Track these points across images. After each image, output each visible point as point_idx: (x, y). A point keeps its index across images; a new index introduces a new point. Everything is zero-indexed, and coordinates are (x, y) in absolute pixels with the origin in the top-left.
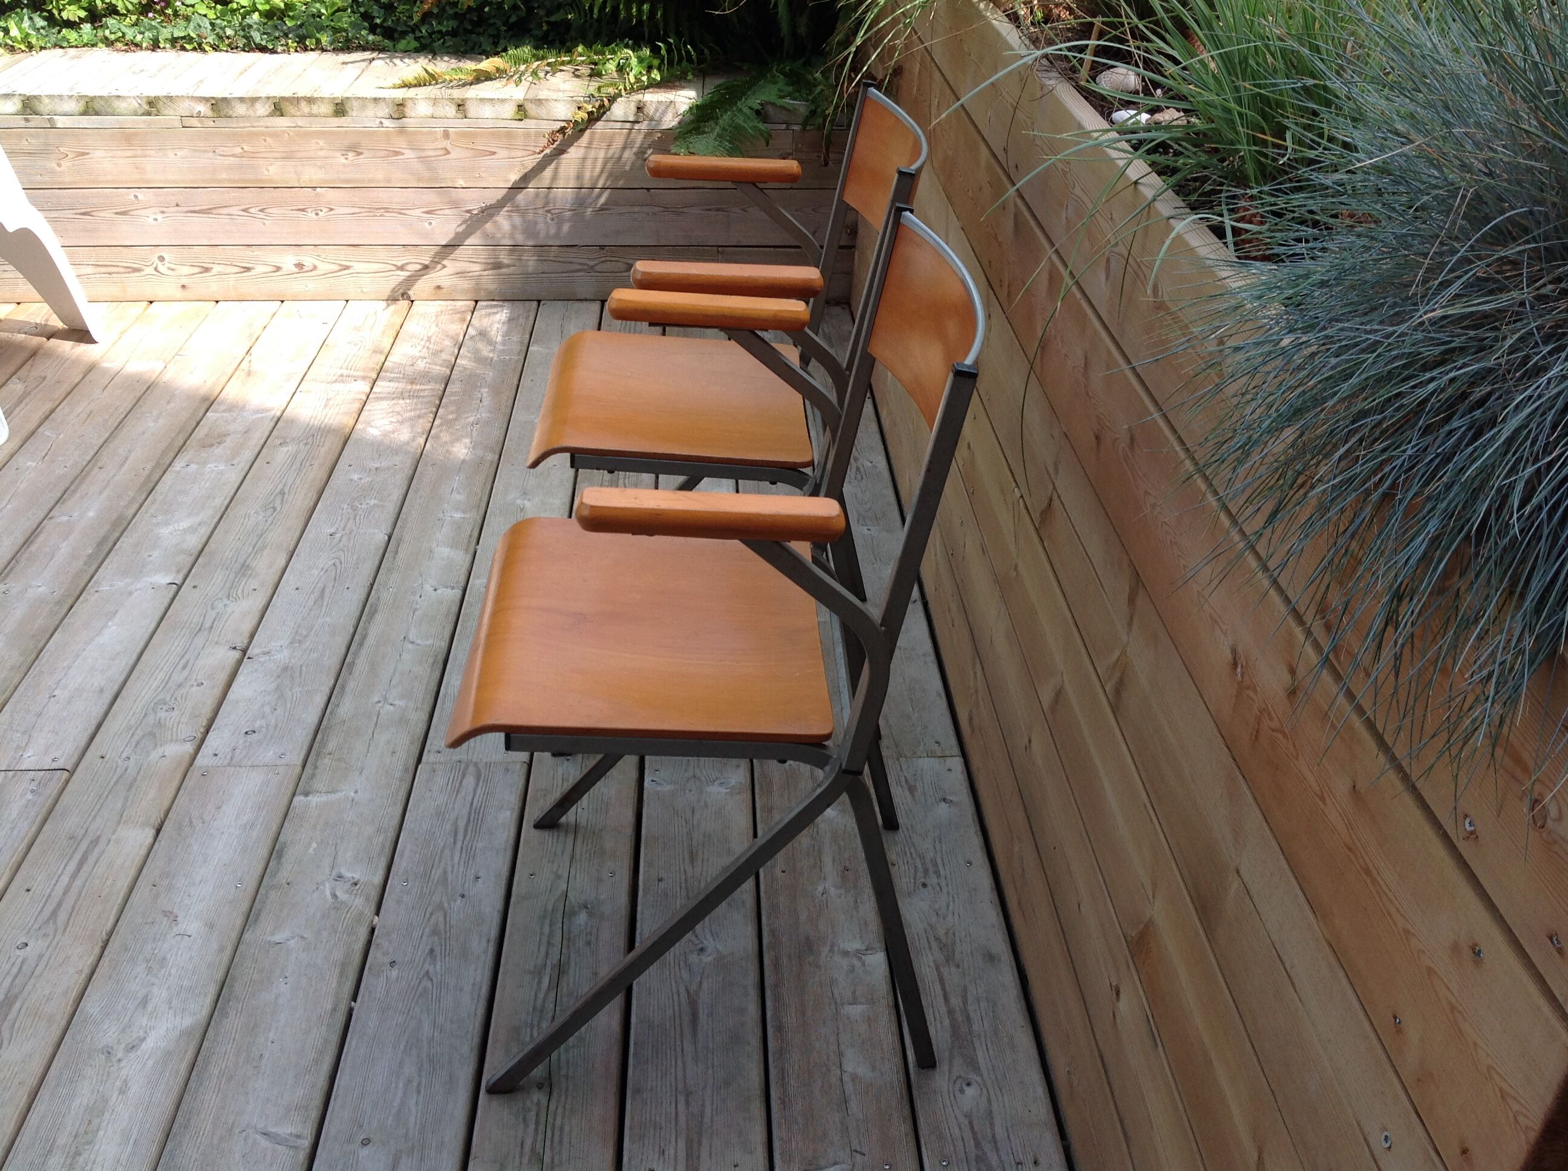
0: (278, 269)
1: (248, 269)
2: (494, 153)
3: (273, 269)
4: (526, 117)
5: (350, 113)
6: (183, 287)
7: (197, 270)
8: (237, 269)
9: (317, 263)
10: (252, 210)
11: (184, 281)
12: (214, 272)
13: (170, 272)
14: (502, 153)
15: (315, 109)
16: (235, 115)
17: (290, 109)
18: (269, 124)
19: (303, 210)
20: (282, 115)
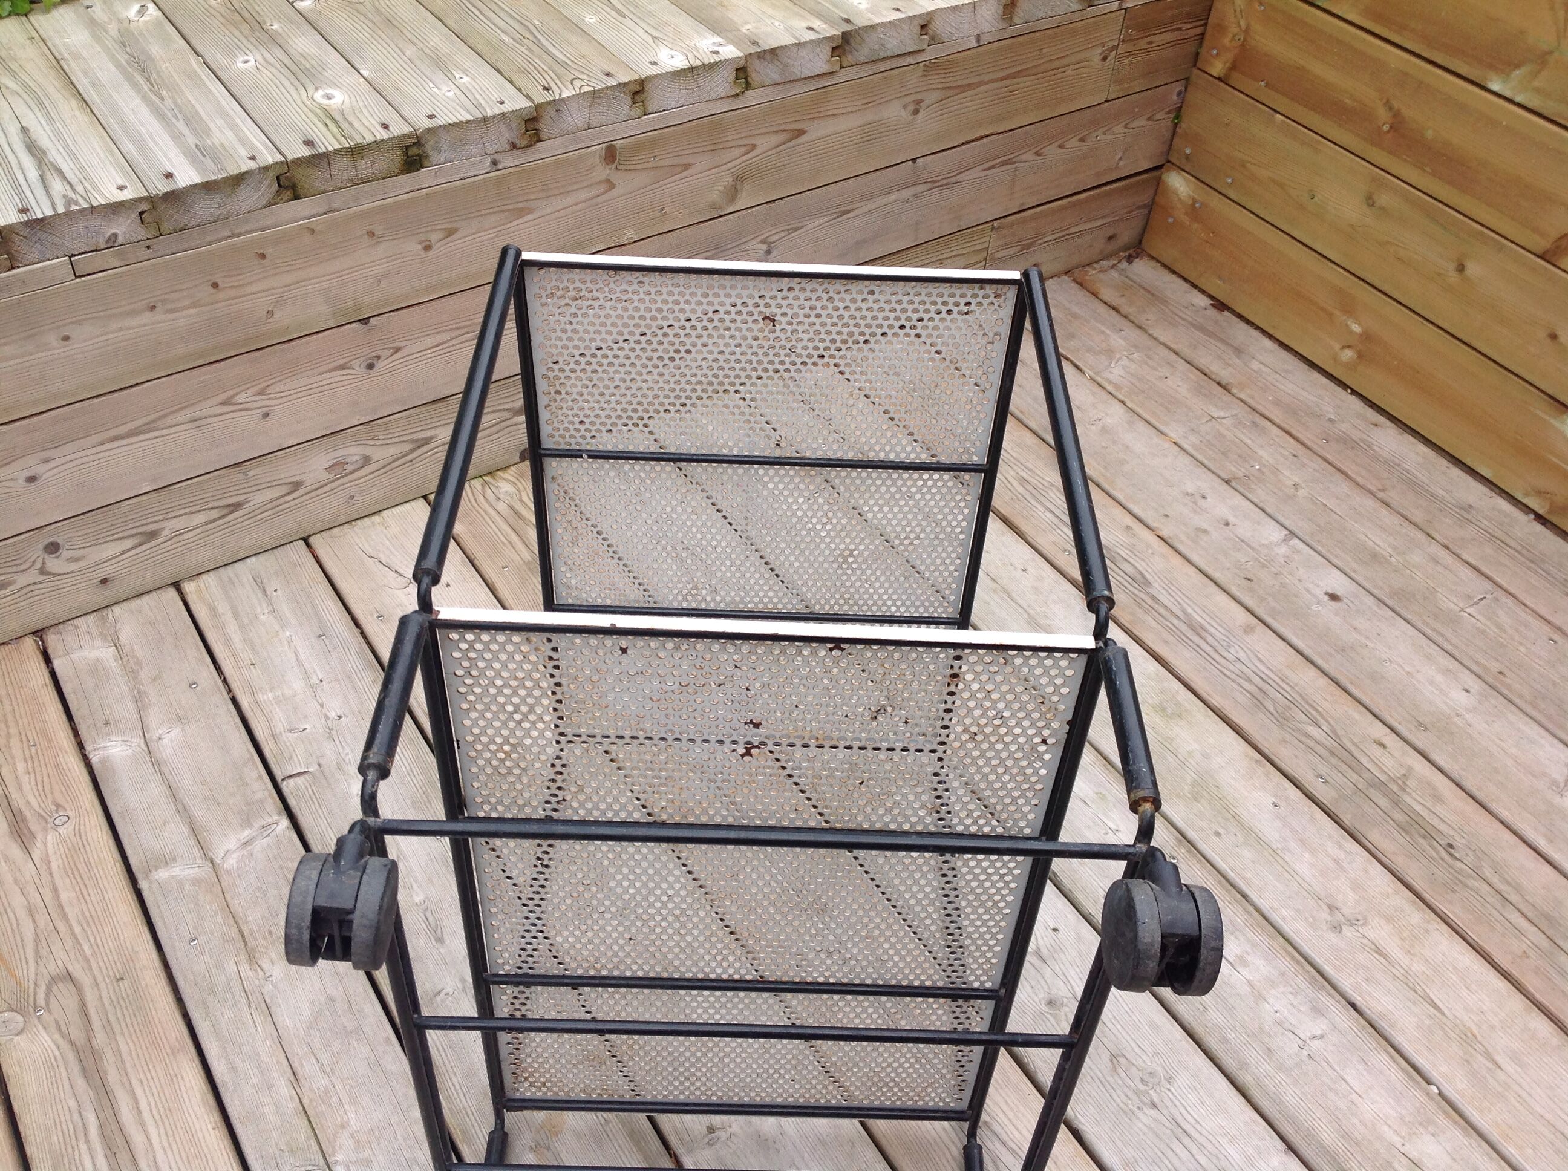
0: (297, 485)
1: (236, 507)
2: (687, 166)
3: (284, 490)
4: (748, 86)
5: (435, 157)
6: (104, 581)
7: (129, 543)
8: (214, 514)
9: (368, 451)
10: (240, 398)
11: (107, 571)
12: (166, 533)
13: (73, 566)
14: (702, 162)
15: (364, 165)
16: (193, 223)
17: (314, 178)
18: (268, 223)
19: (343, 367)
20: (296, 197)
